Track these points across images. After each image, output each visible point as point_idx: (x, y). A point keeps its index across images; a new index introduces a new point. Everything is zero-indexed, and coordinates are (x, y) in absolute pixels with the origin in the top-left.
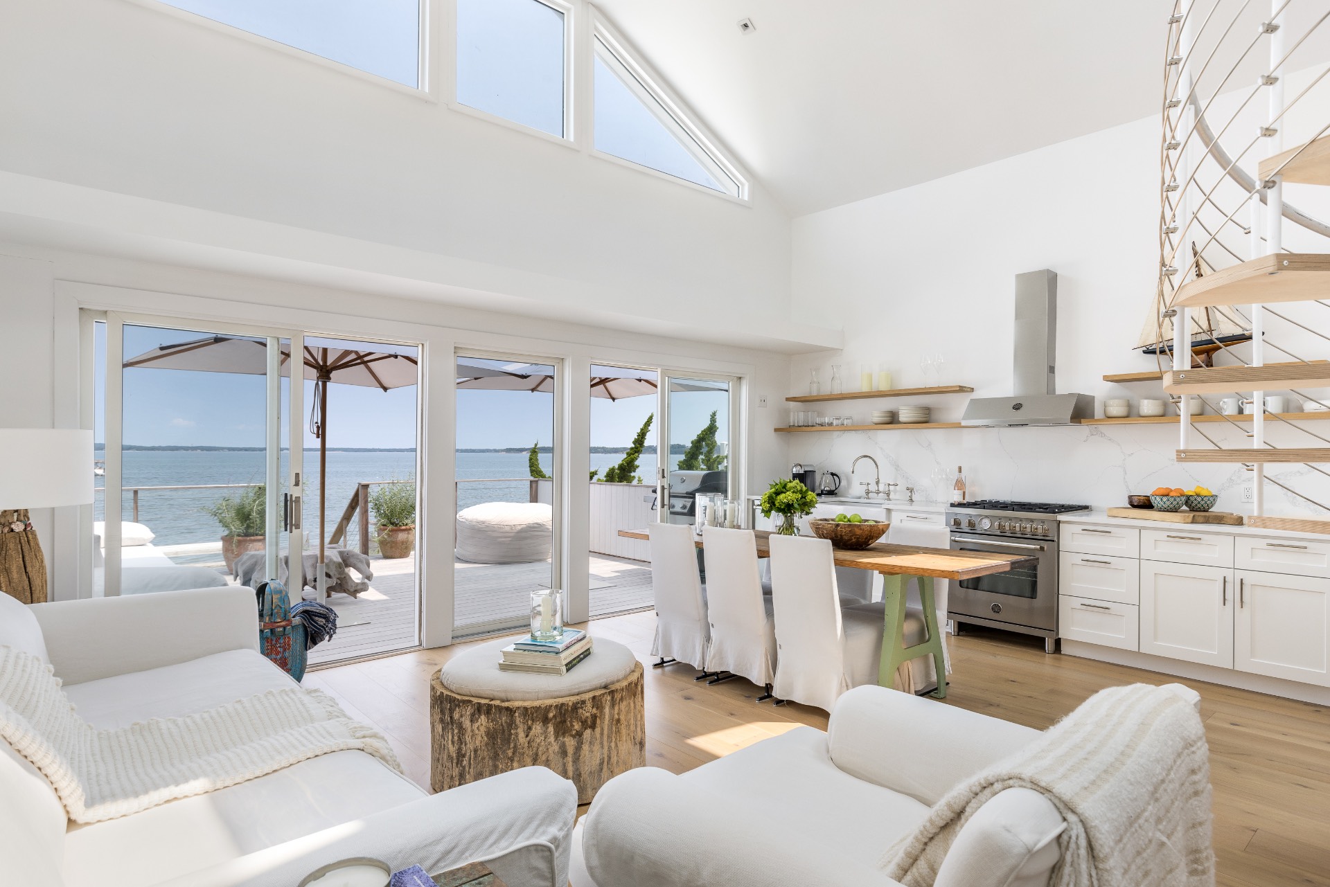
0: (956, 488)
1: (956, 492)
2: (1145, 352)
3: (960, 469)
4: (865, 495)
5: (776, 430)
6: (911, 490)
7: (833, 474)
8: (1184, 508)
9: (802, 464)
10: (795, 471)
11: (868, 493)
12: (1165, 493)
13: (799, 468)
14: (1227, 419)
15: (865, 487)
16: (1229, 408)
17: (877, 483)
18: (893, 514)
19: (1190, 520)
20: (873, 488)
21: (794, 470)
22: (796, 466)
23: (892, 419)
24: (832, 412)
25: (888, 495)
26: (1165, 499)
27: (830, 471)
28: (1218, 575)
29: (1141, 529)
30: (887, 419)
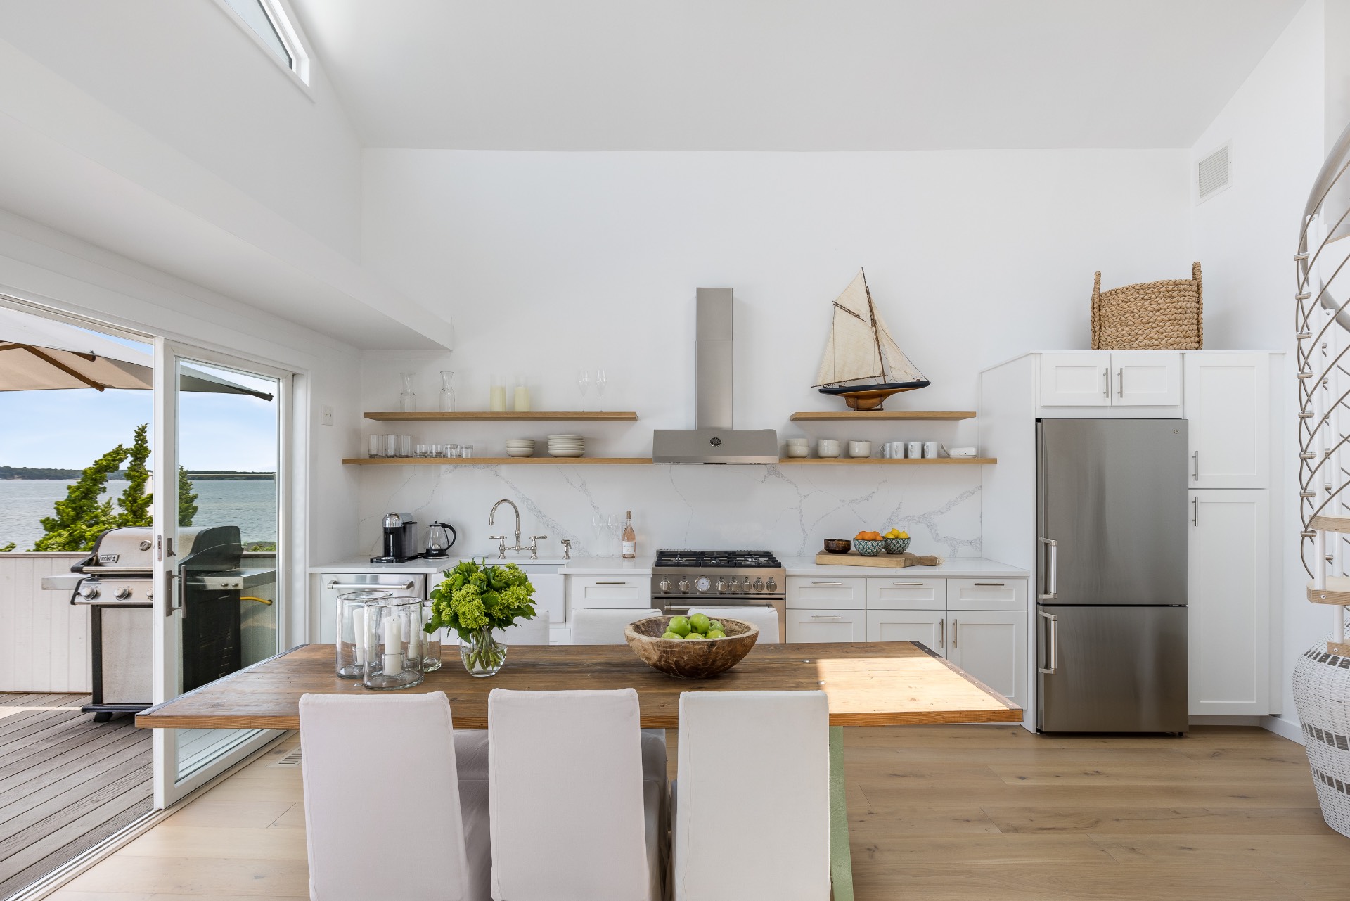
0: (626, 538)
1: (626, 543)
2: (821, 391)
3: (629, 516)
4: (498, 552)
5: (345, 461)
6: (566, 543)
7: (444, 526)
8: (883, 550)
9: (398, 513)
10: (388, 523)
11: (503, 550)
12: (873, 537)
13: (395, 519)
14: (898, 461)
15: (497, 543)
16: (897, 450)
17: (518, 536)
18: (574, 581)
19: (902, 564)
20: (511, 542)
21: (388, 521)
22: (391, 515)
23: (537, 452)
24: (434, 439)
25: (534, 551)
26: (875, 544)
27: (440, 522)
28: (936, 618)
29: (866, 577)
30: (527, 451)
